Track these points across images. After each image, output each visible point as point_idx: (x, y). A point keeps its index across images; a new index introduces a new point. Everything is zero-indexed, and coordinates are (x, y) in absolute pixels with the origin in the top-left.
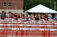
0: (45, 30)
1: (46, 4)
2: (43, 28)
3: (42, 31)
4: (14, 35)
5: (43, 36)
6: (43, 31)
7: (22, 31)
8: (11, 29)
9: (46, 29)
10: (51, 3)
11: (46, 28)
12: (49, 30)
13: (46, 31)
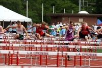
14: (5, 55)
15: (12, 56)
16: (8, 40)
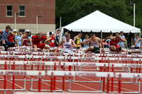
0: (109, 75)
1: (111, 10)
2: (105, 71)
3: (102, 78)
4: (32, 89)
5: (103, 91)
6: (104, 78)
7: (52, 79)
8: (25, 73)
9: (112, 74)
10: (125, 6)
11: (113, 71)
12: (120, 75)
13: (112, 78)
14: (103, 79)
15: (112, 81)
16: (107, 59)
